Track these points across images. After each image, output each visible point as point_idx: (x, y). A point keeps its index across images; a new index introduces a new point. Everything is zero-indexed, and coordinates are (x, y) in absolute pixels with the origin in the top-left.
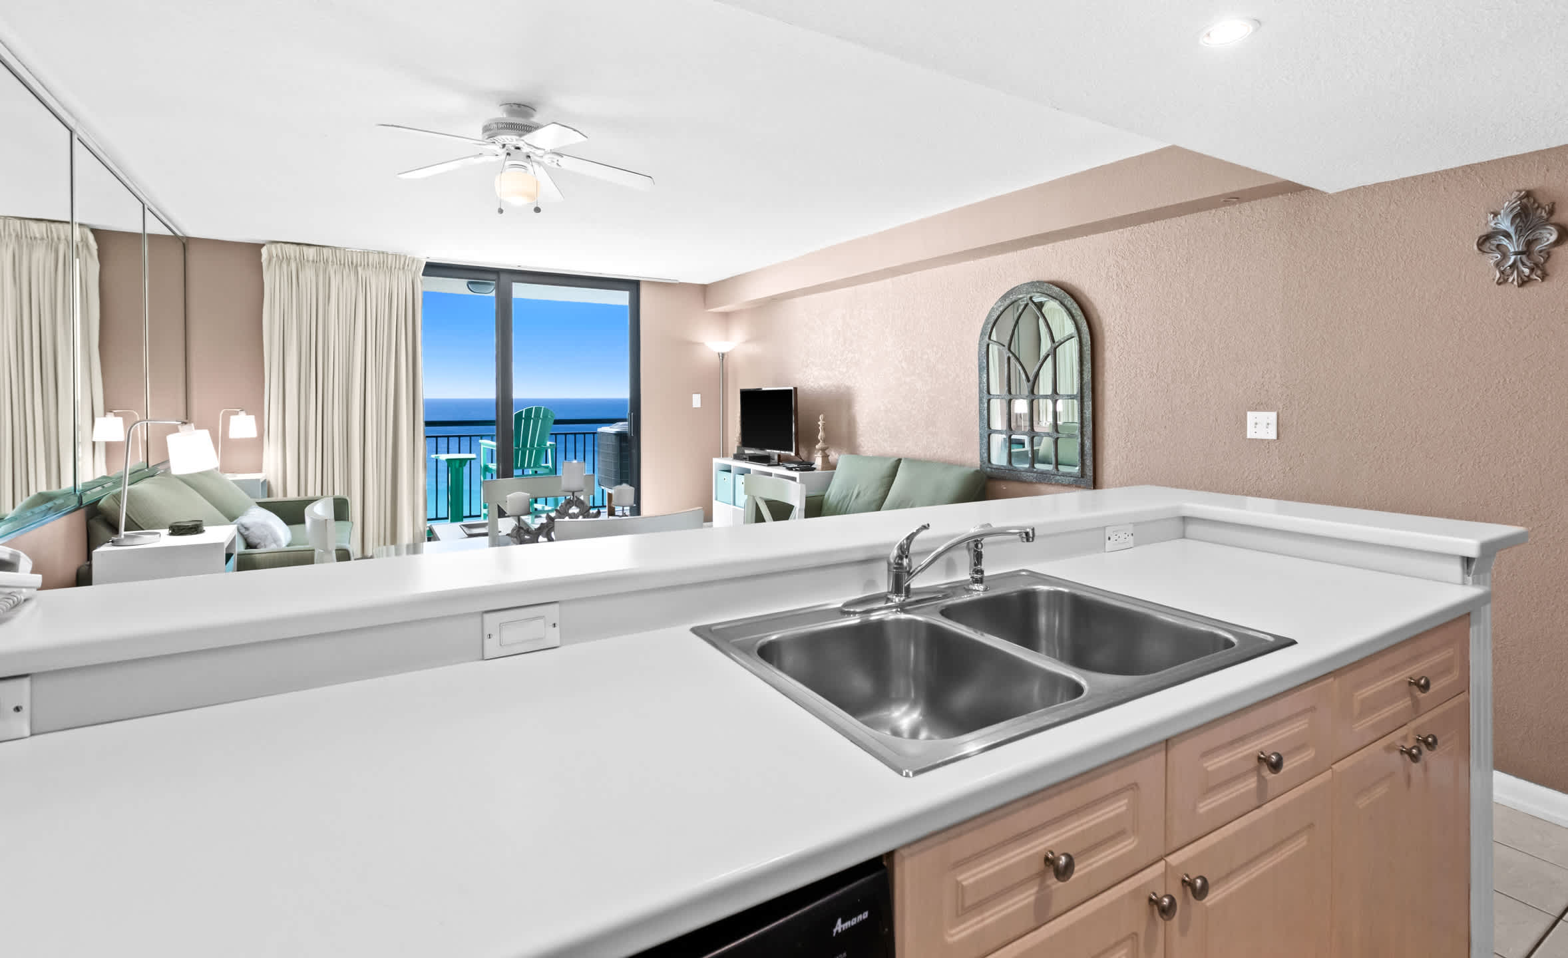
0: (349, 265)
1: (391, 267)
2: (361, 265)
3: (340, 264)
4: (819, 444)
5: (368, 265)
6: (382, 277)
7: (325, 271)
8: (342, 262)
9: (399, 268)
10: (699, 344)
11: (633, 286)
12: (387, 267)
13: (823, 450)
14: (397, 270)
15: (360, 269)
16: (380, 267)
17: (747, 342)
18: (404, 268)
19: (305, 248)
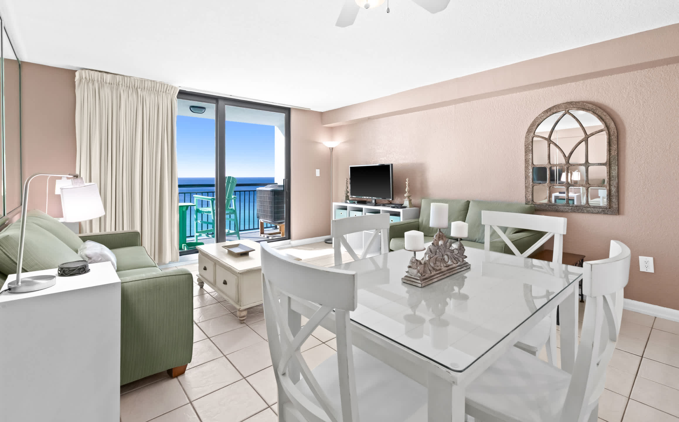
0: (132, 87)
1: (158, 91)
2: (140, 88)
3: (127, 86)
4: (406, 194)
5: (144, 88)
6: (153, 96)
7: (117, 89)
8: (128, 85)
9: (163, 92)
10: (317, 143)
11: (287, 111)
12: (156, 91)
13: (409, 197)
14: (161, 93)
15: (139, 90)
16: (151, 90)
17: (345, 142)
18: (166, 92)
19: (104, 74)
